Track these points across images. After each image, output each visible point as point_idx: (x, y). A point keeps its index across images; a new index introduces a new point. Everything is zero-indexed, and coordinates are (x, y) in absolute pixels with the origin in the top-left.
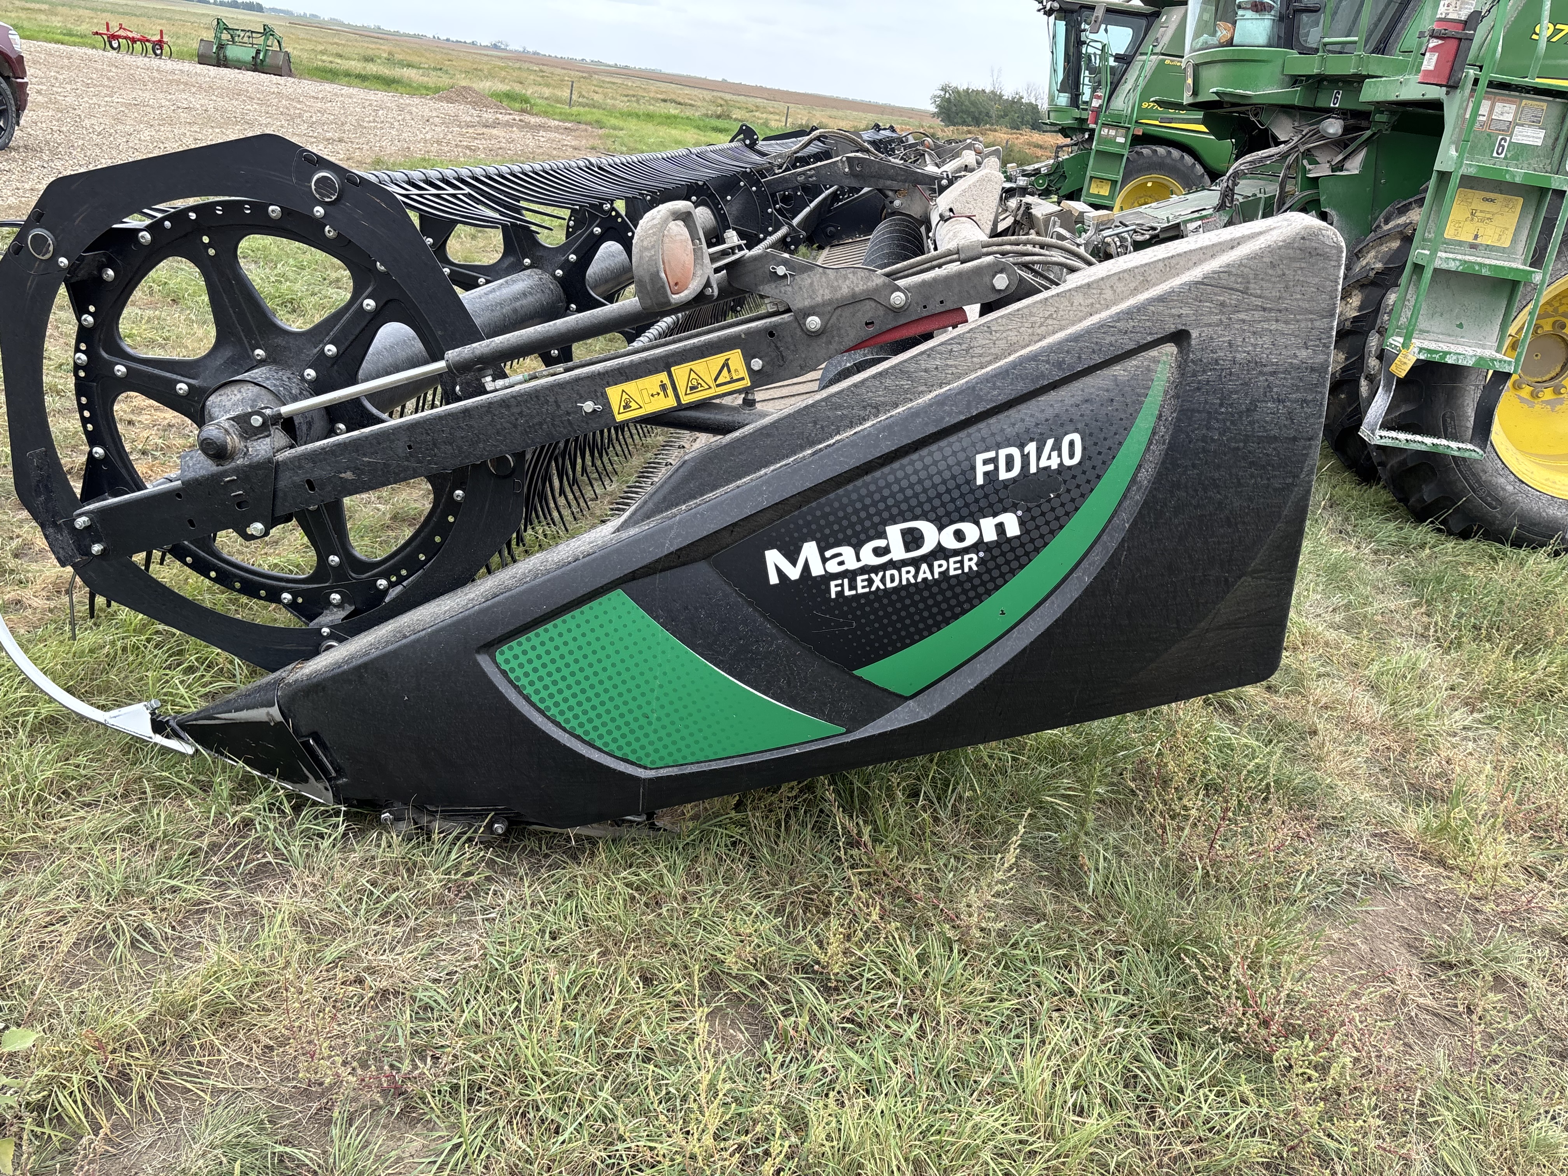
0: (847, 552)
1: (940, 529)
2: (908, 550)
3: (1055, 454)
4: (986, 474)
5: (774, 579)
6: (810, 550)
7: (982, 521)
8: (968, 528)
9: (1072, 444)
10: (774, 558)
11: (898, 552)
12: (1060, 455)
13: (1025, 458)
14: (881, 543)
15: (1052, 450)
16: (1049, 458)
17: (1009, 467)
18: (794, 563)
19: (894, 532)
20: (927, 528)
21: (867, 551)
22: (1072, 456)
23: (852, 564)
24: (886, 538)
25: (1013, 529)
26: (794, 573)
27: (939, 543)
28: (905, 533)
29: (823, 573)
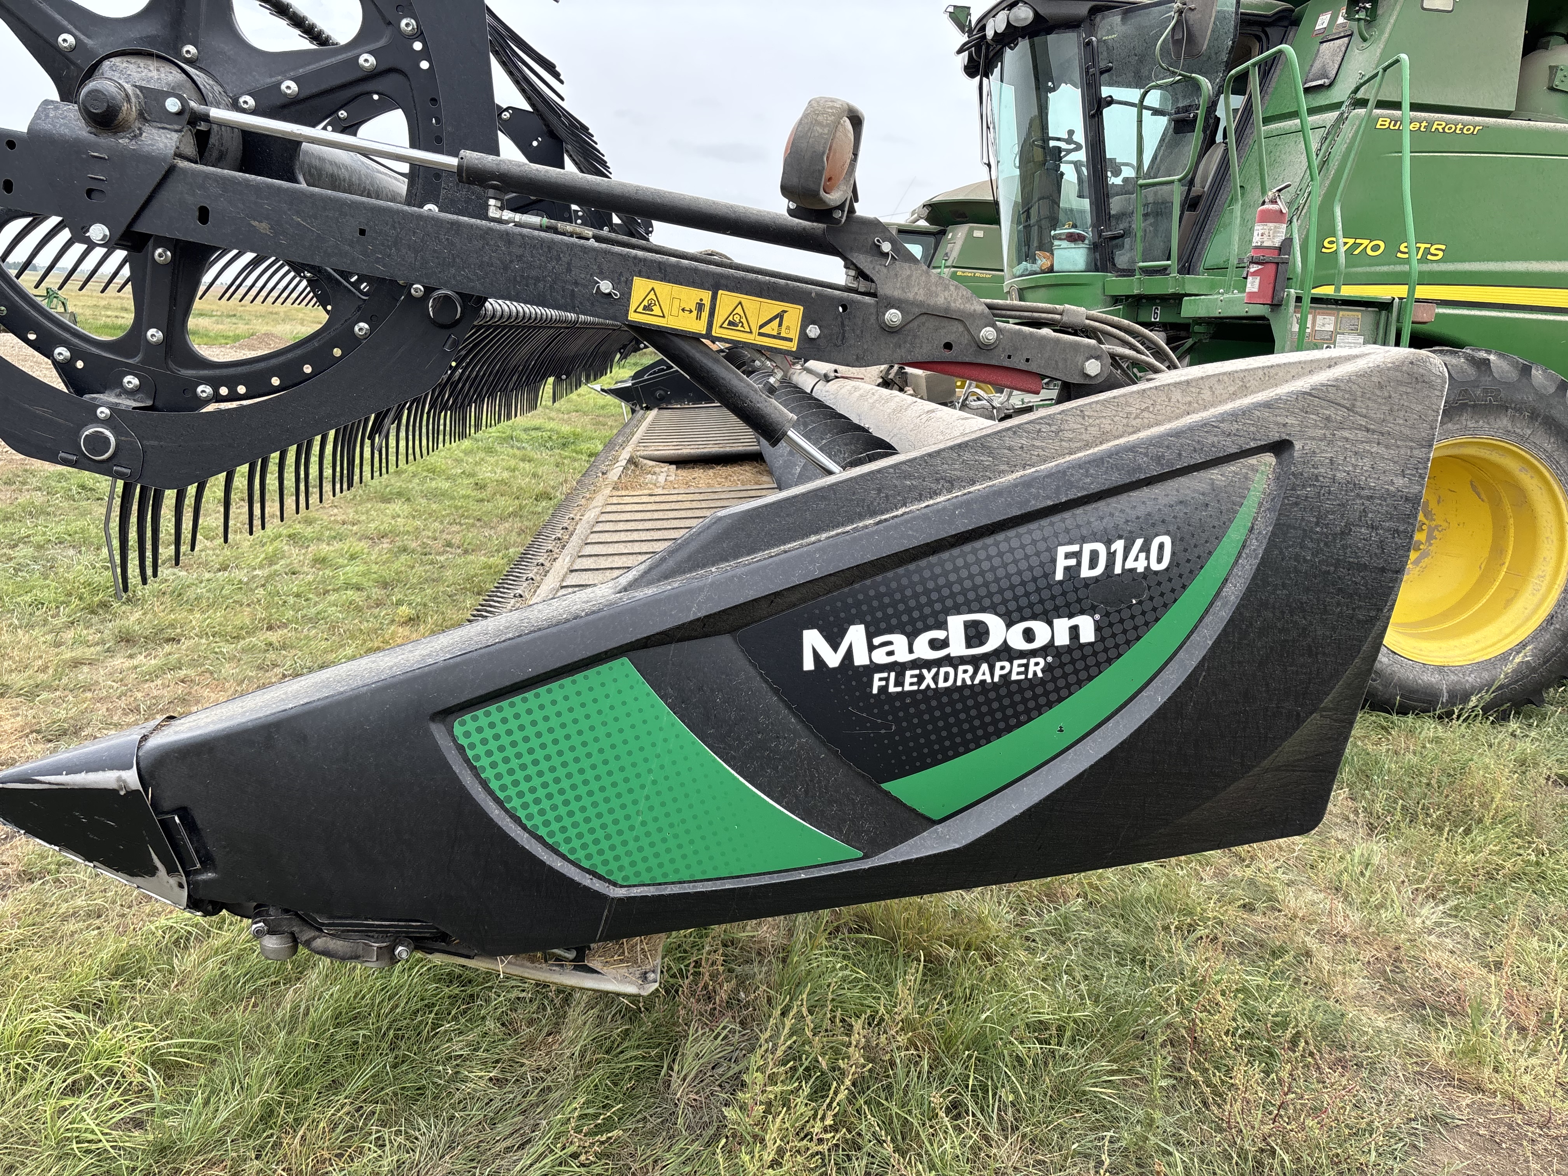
0: (899, 641)
1: (1009, 625)
2: (969, 645)
3: (1143, 555)
4: (1067, 569)
5: (808, 664)
6: (856, 634)
7: (1056, 622)
8: (1040, 628)
9: (1161, 546)
10: (812, 639)
11: (958, 647)
12: (1148, 558)
13: (1111, 556)
14: (940, 634)
15: (1141, 551)
16: (1136, 559)
17: (1093, 564)
18: (835, 647)
19: (956, 624)
20: (994, 622)
21: (922, 642)
22: (1160, 560)
23: (902, 655)
24: (946, 629)
25: (1087, 635)
26: (833, 660)
27: (1005, 641)
28: (968, 625)
29: (868, 663)
